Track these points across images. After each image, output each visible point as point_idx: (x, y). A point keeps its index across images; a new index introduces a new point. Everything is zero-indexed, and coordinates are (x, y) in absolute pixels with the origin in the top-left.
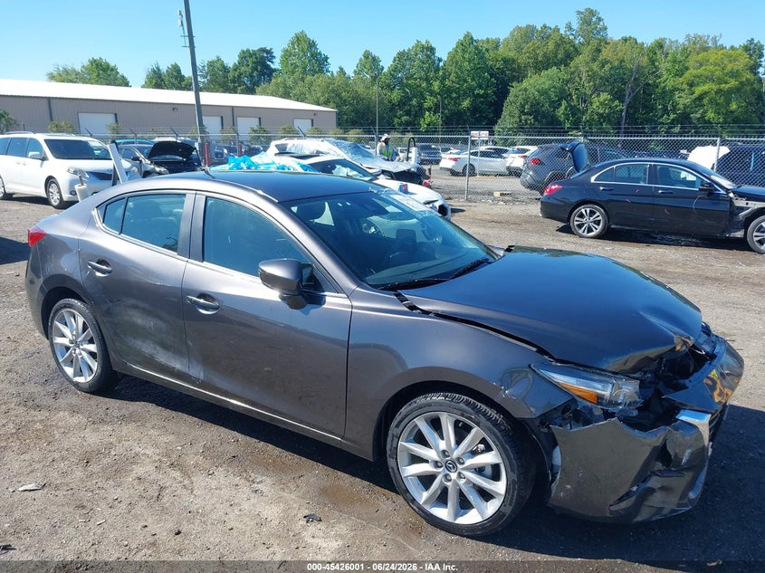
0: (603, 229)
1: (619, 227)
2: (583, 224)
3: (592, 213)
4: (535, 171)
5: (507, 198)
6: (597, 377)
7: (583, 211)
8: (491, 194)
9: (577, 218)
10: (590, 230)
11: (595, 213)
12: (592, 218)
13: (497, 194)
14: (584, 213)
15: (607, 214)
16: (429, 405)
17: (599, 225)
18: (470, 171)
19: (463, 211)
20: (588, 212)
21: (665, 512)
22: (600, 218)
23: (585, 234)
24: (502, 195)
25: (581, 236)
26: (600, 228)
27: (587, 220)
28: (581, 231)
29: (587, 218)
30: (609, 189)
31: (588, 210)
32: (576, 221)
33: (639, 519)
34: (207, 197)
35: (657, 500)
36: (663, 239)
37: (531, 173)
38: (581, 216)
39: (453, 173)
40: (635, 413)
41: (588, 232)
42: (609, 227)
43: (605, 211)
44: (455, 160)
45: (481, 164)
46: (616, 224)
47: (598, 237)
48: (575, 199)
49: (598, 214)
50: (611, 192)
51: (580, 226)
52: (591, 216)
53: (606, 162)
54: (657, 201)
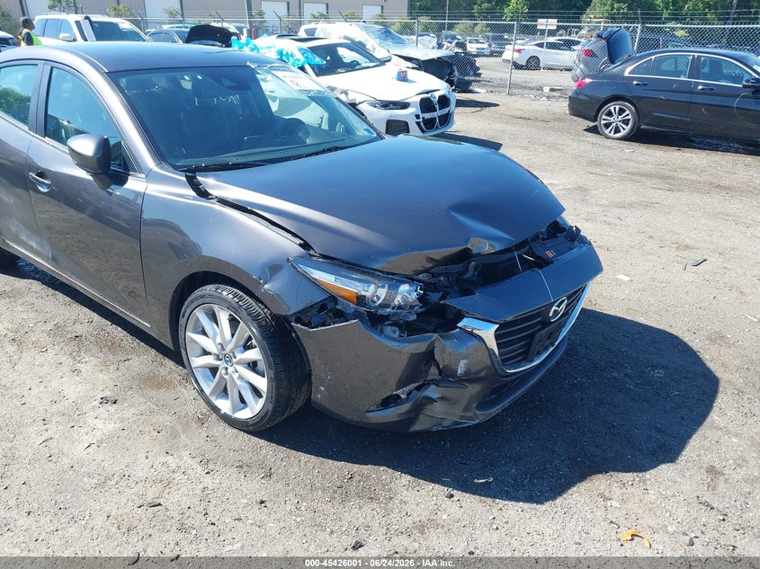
0: (632, 130)
1: (650, 127)
2: (611, 124)
3: (621, 111)
4: (586, 64)
5: (555, 94)
6: (358, 276)
7: (612, 109)
8: (541, 89)
9: (604, 117)
10: (617, 130)
11: (625, 111)
12: (620, 117)
13: (546, 90)
14: (613, 111)
15: (639, 113)
16: (203, 296)
17: (627, 125)
18: (533, 64)
19: (497, 105)
20: (617, 110)
21: (446, 423)
22: (630, 117)
23: (612, 134)
24: (552, 90)
25: (607, 137)
26: (628, 128)
27: (616, 120)
28: (607, 131)
29: (615, 116)
30: (644, 84)
31: (617, 108)
32: (603, 119)
33: (417, 427)
34: (52, 68)
35: (438, 409)
36: (701, 143)
37: (582, 66)
38: (610, 114)
39: (517, 66)
40: (413, 317)
41: (615, 133)
42: (639, 128)
43: (636, 108)
44: (519, 51)
45: (547, 56)
46: (645, 124)
47: (624, 139)
48: (604, 95)
49: (628, 112)
50: (645, 88)
51: (607, 126)
52: (620, 114)
53: (643, 53)
54: (695, 99)
